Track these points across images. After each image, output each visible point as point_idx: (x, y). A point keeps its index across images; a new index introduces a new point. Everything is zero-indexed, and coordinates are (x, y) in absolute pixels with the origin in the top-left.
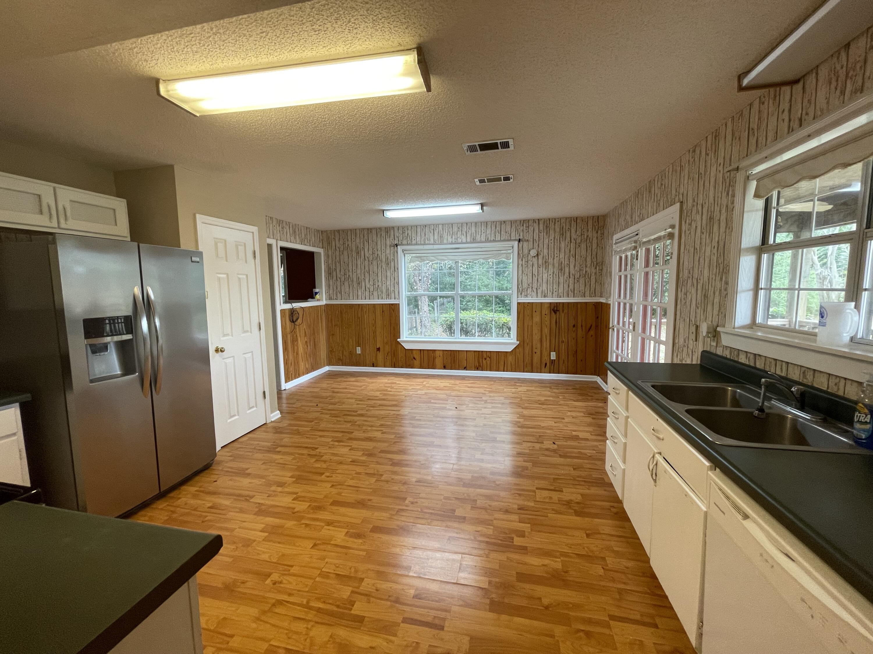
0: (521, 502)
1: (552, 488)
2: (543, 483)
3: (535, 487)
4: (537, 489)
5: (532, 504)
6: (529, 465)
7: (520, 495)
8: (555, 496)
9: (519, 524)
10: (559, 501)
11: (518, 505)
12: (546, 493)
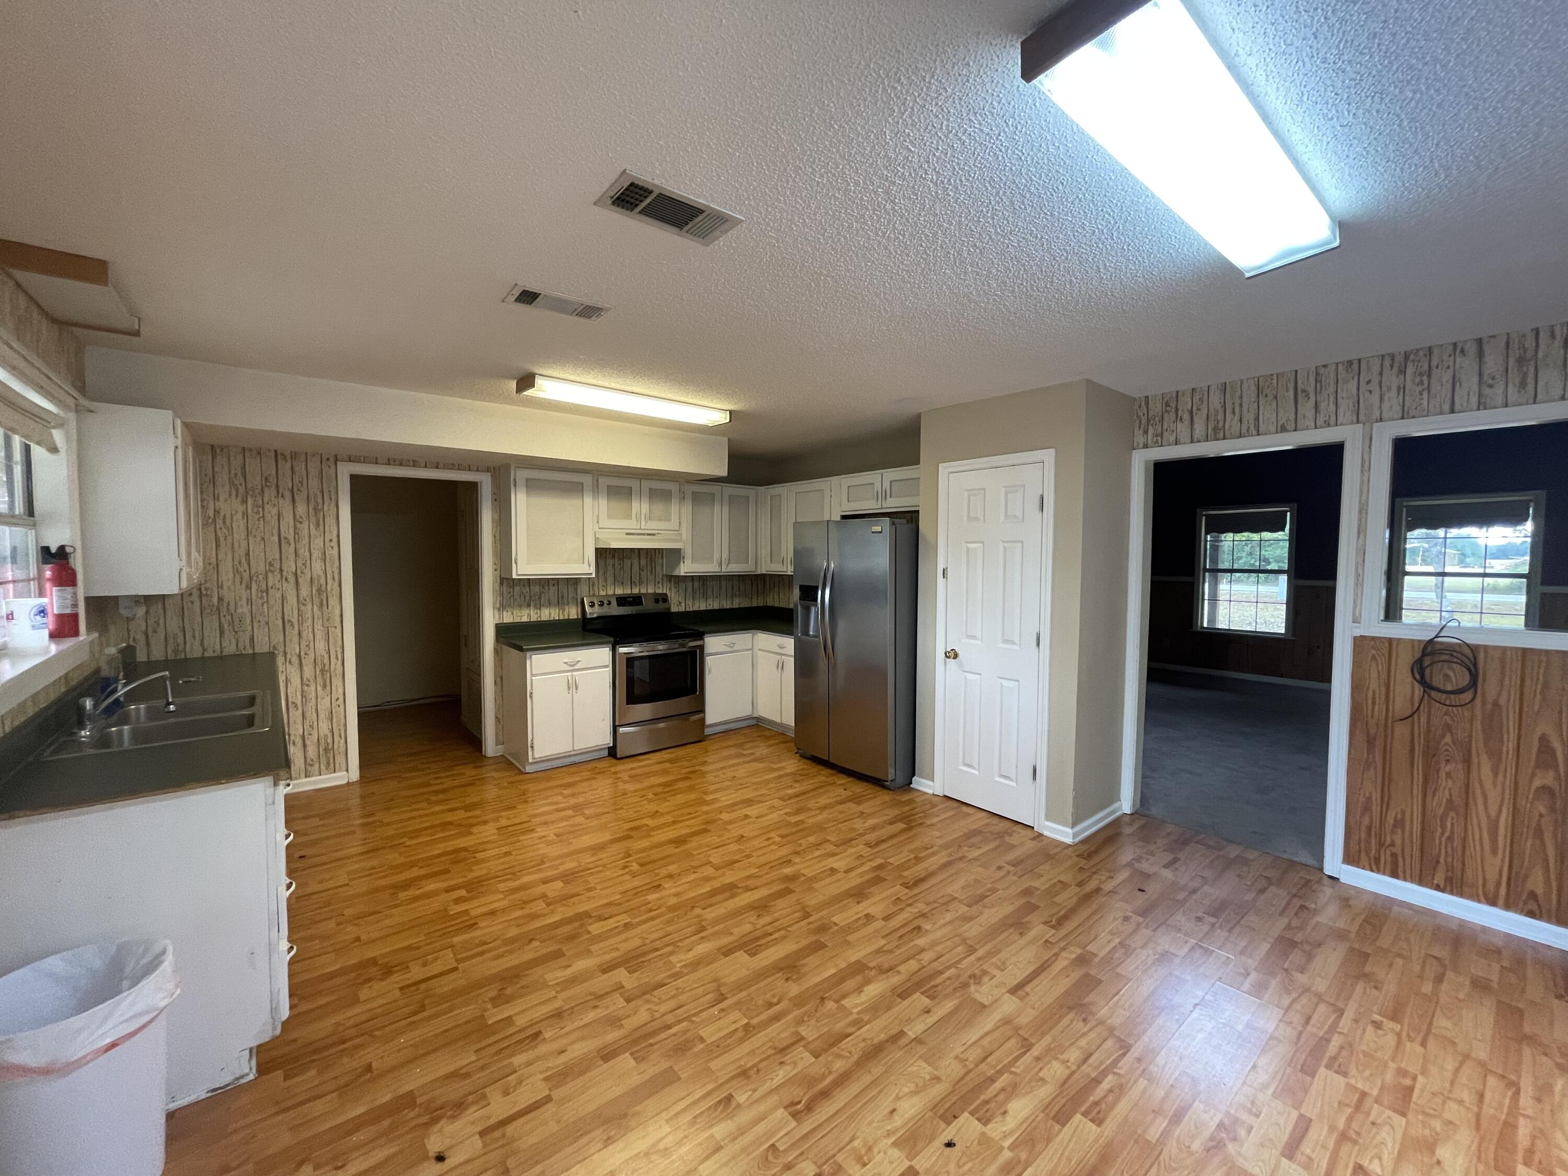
0: (477, 933)
1: (423, 986)
2: (445, 985)
3: (461, 970)
4: (455, 969)
5: (456, 940)
6: (495, 1015)
7: (485, 943)
8: (417, 972)
9: (467, 908)
10: (408, 967)
11: (479, 928)
12: (437, 968)
